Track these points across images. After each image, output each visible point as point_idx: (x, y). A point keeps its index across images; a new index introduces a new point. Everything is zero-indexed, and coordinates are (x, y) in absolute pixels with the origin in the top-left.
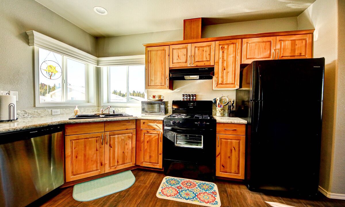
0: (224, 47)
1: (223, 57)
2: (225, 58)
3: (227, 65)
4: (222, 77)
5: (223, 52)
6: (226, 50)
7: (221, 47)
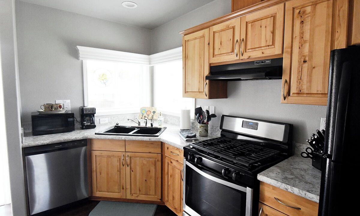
0: (304, 12)
1: (302, 33)
2: (307, 36)
3: (311, 52)
4: (300, 79)
5: (302, 22)
6: (310, 18)
7: (297, 11)
